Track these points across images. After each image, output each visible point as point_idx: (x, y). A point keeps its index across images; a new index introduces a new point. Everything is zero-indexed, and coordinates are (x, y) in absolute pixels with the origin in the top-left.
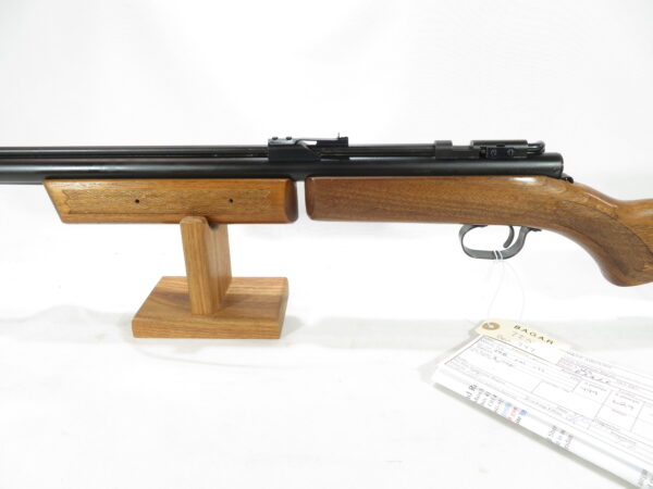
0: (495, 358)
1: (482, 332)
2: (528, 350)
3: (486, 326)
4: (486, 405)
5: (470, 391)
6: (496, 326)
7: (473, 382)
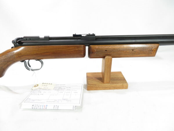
0: (38, 94)
1: (34, 88)
2: (47, 88)
3: (35, 86)
4: (38, 108)
5: (33, 107)
6: (38, 85)
7: (33, 104)
